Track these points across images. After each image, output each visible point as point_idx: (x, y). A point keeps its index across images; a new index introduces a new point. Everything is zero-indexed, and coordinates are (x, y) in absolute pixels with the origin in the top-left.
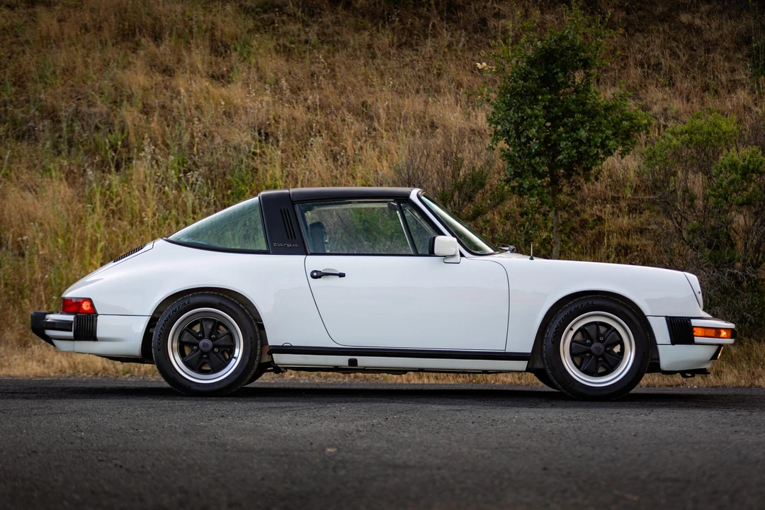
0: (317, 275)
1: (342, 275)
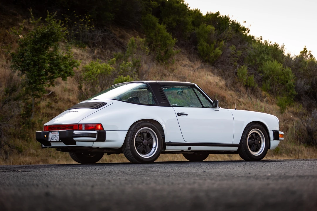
0: (179, 114)
1: (187, 115)
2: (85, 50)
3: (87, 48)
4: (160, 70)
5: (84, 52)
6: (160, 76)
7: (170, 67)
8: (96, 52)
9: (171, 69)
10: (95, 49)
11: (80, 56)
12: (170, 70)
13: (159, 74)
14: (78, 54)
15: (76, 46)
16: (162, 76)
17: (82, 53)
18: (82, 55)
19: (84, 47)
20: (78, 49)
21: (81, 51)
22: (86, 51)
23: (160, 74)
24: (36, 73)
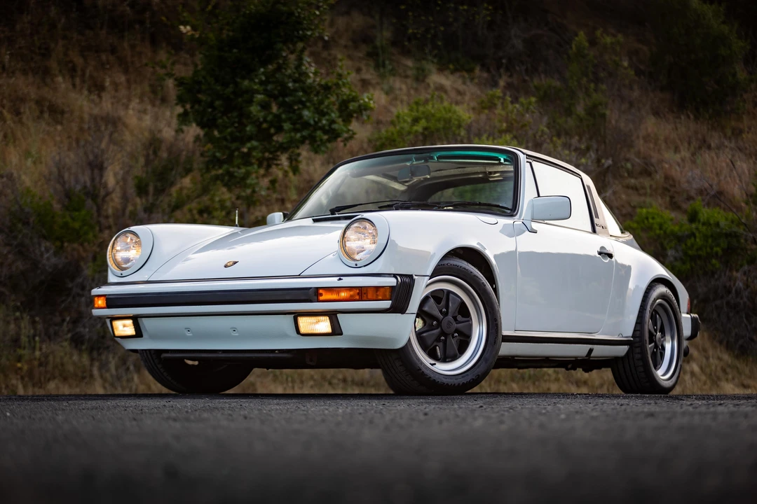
2: (472, 79)
3: (477, 71)
4: (696, 133)
5: (468, 83)
6: (692, 149)
7: (733, 123)
8: (502, 83)
9: (733, 130)
10: (500, 76)
11: (453, 94)
12: (729, 133)
13: (689, 144)
14: (449, 88)
15: (448, 68)
16: (700, 148)
17: (461, 88)
18: (459, 93)
19: (470, 71)
20: (451, 77)
21: (460, 81)
22: (476, 81)
23: (695, 144)
24: (229, 130)
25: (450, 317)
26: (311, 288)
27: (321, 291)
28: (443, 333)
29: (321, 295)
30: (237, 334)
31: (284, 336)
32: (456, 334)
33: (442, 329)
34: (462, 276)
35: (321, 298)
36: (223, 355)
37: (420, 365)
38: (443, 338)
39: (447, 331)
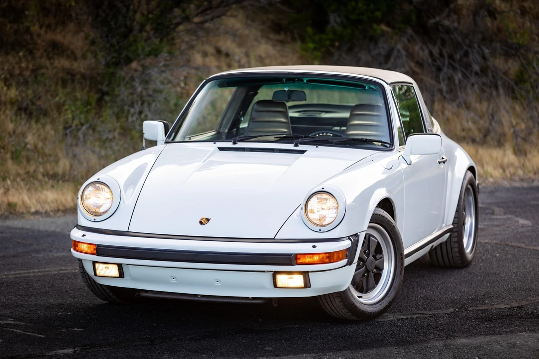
25: (371, 257)
26: (292, 254)
27: (299, 256)
28: (367, 271)
29: (299, 259)
30: (220, 285)
31: (262, 288)
32: (375, 270)
33: (366, 267)
34: (380, 223)
35: (299, 261)
36: (204, 299)
37: (353, 301)
38: (366, 274)
39: (370, 268)
